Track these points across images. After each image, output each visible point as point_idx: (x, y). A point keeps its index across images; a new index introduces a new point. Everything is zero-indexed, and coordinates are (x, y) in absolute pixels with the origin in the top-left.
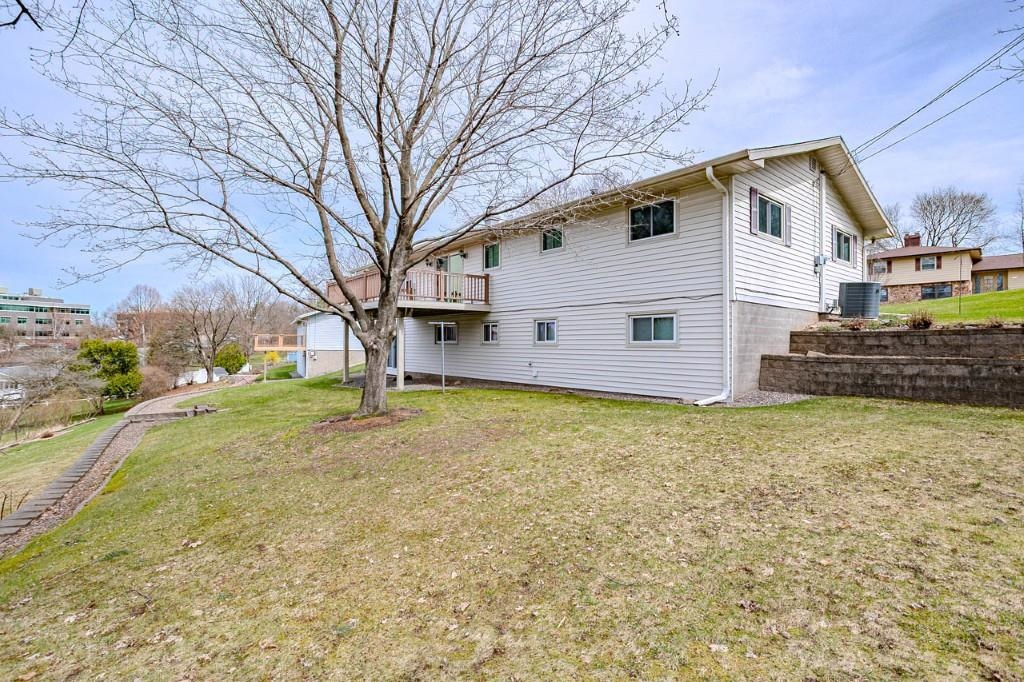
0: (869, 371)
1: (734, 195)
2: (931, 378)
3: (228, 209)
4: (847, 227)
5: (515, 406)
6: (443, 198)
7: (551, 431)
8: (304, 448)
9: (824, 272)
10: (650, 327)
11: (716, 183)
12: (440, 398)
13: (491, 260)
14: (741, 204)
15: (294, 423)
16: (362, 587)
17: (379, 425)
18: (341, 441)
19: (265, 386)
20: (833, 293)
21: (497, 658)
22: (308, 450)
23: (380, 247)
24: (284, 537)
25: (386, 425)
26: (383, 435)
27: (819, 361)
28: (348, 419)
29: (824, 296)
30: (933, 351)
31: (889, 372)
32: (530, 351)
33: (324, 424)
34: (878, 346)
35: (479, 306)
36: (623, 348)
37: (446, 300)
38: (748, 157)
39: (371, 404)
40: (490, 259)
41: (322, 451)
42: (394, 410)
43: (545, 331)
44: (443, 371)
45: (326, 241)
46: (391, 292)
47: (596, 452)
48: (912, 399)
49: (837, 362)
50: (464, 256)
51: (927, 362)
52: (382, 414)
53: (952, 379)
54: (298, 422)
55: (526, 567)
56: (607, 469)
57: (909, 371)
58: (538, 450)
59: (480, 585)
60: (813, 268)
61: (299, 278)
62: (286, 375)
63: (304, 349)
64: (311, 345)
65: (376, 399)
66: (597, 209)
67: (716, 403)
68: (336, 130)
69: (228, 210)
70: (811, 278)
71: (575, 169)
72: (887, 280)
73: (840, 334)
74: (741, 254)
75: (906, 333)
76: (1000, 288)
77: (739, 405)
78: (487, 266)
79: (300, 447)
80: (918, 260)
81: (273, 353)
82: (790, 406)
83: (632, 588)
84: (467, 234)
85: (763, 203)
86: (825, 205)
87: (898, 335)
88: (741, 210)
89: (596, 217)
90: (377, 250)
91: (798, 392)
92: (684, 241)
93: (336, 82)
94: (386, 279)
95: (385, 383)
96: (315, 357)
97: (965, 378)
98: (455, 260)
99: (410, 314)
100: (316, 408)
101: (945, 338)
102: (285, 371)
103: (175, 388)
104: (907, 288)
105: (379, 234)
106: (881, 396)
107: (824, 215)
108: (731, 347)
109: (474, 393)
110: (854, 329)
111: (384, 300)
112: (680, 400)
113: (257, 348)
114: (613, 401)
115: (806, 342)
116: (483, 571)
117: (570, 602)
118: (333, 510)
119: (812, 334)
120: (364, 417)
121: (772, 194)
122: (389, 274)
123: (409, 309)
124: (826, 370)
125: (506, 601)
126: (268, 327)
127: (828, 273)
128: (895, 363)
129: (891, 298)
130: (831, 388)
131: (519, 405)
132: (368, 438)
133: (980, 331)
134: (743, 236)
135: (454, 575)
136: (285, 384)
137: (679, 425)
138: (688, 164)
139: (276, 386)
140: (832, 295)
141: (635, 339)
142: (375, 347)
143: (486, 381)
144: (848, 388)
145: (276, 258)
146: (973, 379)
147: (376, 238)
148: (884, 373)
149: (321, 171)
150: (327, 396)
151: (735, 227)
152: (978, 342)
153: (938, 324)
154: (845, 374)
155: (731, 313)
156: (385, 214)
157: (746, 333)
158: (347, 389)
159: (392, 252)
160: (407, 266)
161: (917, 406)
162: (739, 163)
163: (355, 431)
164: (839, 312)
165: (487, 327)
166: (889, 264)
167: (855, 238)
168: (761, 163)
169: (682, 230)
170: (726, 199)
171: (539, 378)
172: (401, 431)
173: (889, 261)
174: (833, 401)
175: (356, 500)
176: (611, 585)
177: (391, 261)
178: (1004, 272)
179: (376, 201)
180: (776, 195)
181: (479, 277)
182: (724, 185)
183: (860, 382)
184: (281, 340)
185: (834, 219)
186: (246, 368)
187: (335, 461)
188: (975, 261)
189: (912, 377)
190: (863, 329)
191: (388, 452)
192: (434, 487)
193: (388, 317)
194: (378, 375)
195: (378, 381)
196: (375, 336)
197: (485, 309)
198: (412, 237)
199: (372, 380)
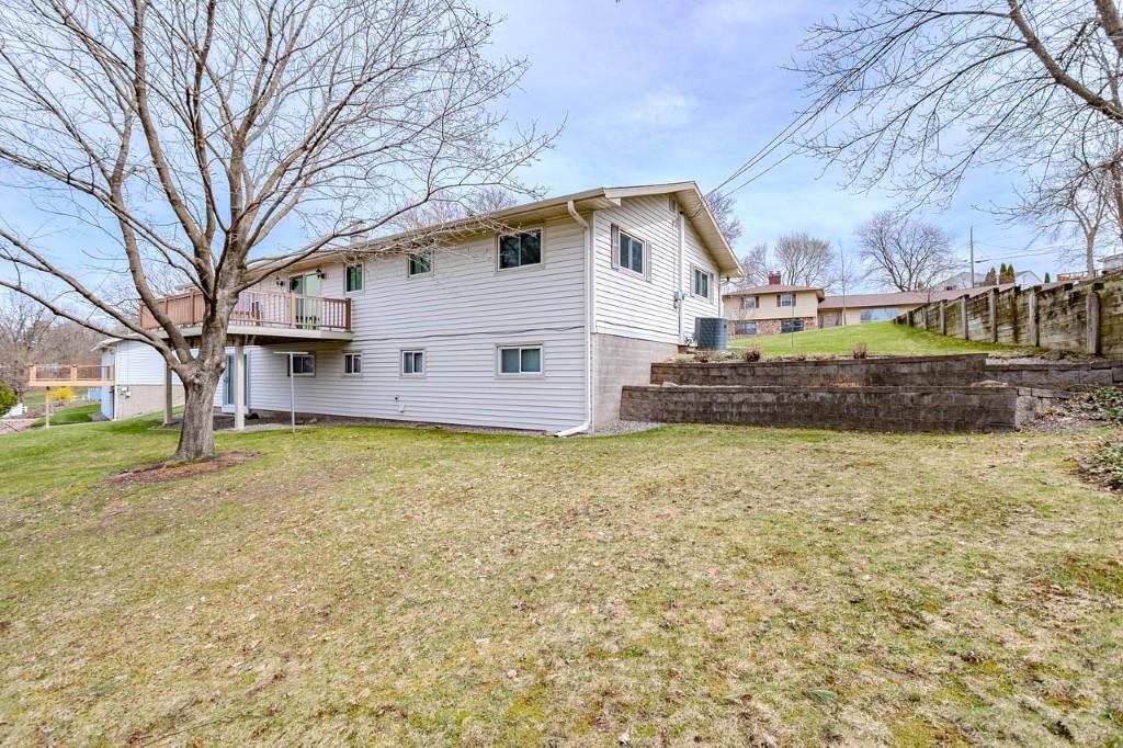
0: (708, 400)
1: (595, 229)
2: (752, 405)
4: (705, 266)
5: (371, 444)
6: (287, 211)
7: (401, 469)
8: (91, 506)
9: (683, 307)
10: (519, 359)
11: (578, 217)
12: (288, 438)
13: (353, 284)
14: (601, 239)
15: (81, 477)
16: (139, 644)
17: (201, 472)
18: (146, 494)
19: (46, 432)
20: (690, 326)
21: (277, 682)
22: (97, 508)
23: (203, 265)
24: (44, 608)
25: (211, 471)
26: (202, 484)
27: (671, 391)
28: (161, 467)
29: (683, 330)
30: (758, 381)
31: (723, 400)
32: (397, 384)
33: (125, 474)
34: (720, 377)
35: (340, 334)
36: (492, 380)
38: (604, 195)
39: (192, 447)
40: (352, 280)
41: (118, 508)
42: (223, 454)
43: (412, 361)
44: (293, 407)
45: (129, 253)
46: (218, 317)
47: (439, 486)
48: (738, 424)
49: (684, 392)
50: (323, 276)
51: (751, 391)
52: (207, 459)
53: (766, 405)
54: (89, 475)
55: (330, 599)
56: (447, 501)
57: (737, 398)
58: (380, 489)
59: (278, 622)
60: (672, 303)
61: (87, 297)
62: (86, 418)
63: (111, 383)
64: (122, 378)
65: (199, 442)
66: (463, 235)
67: (578, 433)
68: (138, 119)
70: (672, 312)
71: (429, 195)
72: (754, 314)
73: (692, 366)
74: (601, 287)
75: (740, 365)
76: (837, 324)
77: (598, 435)
78: (349, 289)
79: (85, 504)
80: (779, 297)
81: (68, 389)
82: (639, 435)
83: (425, 605)
84: (313, 255)
85: (625, 240)
86: (684, 244)
87: (734, 367)
88: (602, 245)
89: (459, 243)
90: (199, 268)
91: (652, 420)
92: (548, 272)
93: (137, 65)
94: (211, 302)
95: (211, 423)
96: (128, 394)
97: (772, 404)
98: (311, 282)
99: (252, 341)
100: (119, 457)
101: (768, 369)
102: (83, 412)
104: (770, 323)
105: (200, 249)
106: (717, 422)
107: (683, 253)
108: (592, 378)
109: (327, 431)
110: (704, 361)
111: (209, 327)
112: (544, 432)
113: (33, 383)
114: (475, 435)
115: (665, 373)
116: (285, 608)
117: (364, 625)
118: (120, 571)
119: (669, 366)
120: (182, 464)
121: (633, 231)
122: (215, 296)
123: (250, 336)
124: (675, 399)
125: (300, 632)
126: (56, 354)
127: (688, 308)
128: (727, 393)
129: (758, 331)
130: (679, 416)
131: (375, 443)
132: (184, 487)
133: (792, 363)
134: (603, 270)
135: (253, 616)
136: (79, 429)
137: (530, 455)
138: (540, 199)
139: (62, 433)
140: (689, 329)
141: (504, 370)
142: (197, 381)
143: (347, 418)
144: (692, 415)
145: (50, 270)
146: (780, 405)
147: (198, 254)
148: (719, 400)
149: (120, 165)
150: (138, 442)
151: (596, 261)
152: (790, 372)
153: (764, 358)
154: (690, 403)
155: (592, 345)
156: (208, 226)
157: (607, 365)
158: (167, 433)
159: (218, 270)
160: (240, 287)
161: (740, 429)
162: (597, 200)
163: (167, 481)
164: (694, 344)
165: (349, 358)
166: (757, 299)
167: (712, 275)
168: (618, 202)
169: (549, 260)
170: (587, 233)
171: (405, 413)
172: (228, 477)
173: (757, 297)
174: (678, 427)
175: (153, 557)
176: (410, 604)
177: (216, 281)
178: (839, 310)
179: (196, 208)
180: (636, 231)
181: (339, 301)
182: (585, 219)
183: (701, 410)
184: (74, 372)
185: (692, 258)
186: (17, 410)
187: (134, 516)
188: (821, 300)
189: (739, 404)
190: (711, 361)
191: (208, 502)
192: (254, 534)
193: (214, 346)
194: (201, 413)
195: (200, 421)
196: (198, 368)
197: (346, 337)
198: (245, 254)
199: (193, 420)
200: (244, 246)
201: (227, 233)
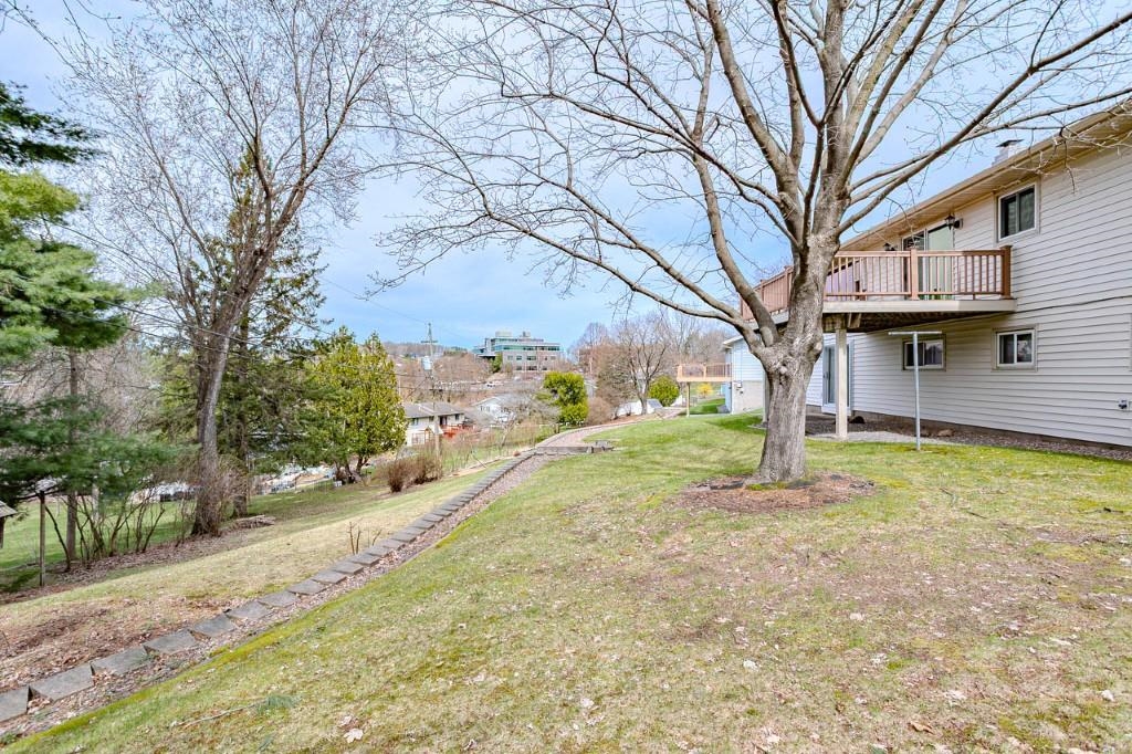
3: (576, 187)
8: (657, 531)
12: (912, 458)
17: (787, 505)
18: (712, 530)
23: (789, 201)
25: (800, 507)
26: (792, 528)
28: (740, 485)
35: (993, 303)
37: (921, 297)
39: (777, 465)
40: (1012, 219)
41: (680, 542)
42: (819, 479)
44: (918, 413)
45: (710, 214)
46: (809, 275)
50: (957, 225)
52: (797, 485)
63: (731, 380)
64: (737, 376)
65: (786, 458)
69: (574, 189)
78: (1006, 232)
81: (705, 386)
90: (784, 207)
94: (800, 251)
95: (802, 430)
96: (742, 390)
98: (938, 235)
100: (714, 458)
102: (714, 404)
103: (616, 418)
105: (785, 179)
113: (679, 379)
120: (764, 486)
122: (806, 242)
132: (760, 530)
136: (709, 419)
139: (694, 421)
142: (783, 370)
143: (1005, 433)
147: (781, 187)
150: (736, 440)
163: (741, 511)
165: (1006, 340)
172: (825, 526)
181: (988, 253)
184: (705, 370)
186: (679, 400)
193: (806, 319)
194: (789, 416)
195: (788, 427)
196: (785, 352)
197: (1005, 306)
198: (848, 174)
199: (779, 426)
200: (846, 162)
201: (819, 126)
